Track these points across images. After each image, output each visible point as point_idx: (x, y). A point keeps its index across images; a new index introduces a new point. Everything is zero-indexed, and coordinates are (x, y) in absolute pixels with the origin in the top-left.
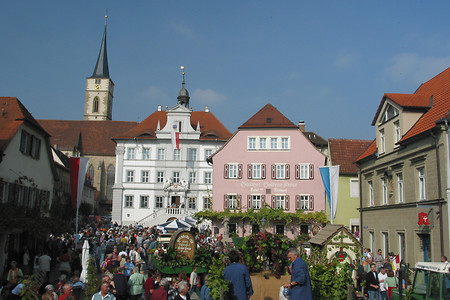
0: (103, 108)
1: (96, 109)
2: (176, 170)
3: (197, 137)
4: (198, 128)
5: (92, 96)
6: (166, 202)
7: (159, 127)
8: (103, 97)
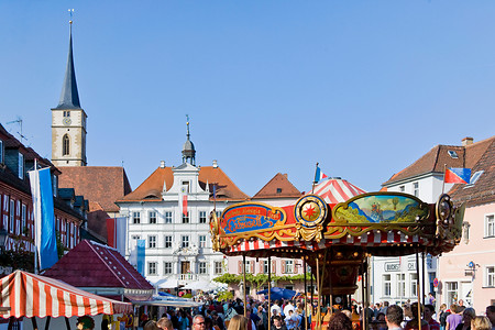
0: (75, 149)
1: (66, 151)
2: (185, 234)
3: (207, 198)
4: (207, 188)
5: (61, 133)
6: (175, 268)
7: (165, 188)
8: (74, 135)
